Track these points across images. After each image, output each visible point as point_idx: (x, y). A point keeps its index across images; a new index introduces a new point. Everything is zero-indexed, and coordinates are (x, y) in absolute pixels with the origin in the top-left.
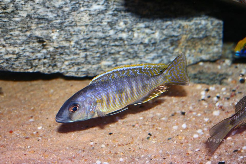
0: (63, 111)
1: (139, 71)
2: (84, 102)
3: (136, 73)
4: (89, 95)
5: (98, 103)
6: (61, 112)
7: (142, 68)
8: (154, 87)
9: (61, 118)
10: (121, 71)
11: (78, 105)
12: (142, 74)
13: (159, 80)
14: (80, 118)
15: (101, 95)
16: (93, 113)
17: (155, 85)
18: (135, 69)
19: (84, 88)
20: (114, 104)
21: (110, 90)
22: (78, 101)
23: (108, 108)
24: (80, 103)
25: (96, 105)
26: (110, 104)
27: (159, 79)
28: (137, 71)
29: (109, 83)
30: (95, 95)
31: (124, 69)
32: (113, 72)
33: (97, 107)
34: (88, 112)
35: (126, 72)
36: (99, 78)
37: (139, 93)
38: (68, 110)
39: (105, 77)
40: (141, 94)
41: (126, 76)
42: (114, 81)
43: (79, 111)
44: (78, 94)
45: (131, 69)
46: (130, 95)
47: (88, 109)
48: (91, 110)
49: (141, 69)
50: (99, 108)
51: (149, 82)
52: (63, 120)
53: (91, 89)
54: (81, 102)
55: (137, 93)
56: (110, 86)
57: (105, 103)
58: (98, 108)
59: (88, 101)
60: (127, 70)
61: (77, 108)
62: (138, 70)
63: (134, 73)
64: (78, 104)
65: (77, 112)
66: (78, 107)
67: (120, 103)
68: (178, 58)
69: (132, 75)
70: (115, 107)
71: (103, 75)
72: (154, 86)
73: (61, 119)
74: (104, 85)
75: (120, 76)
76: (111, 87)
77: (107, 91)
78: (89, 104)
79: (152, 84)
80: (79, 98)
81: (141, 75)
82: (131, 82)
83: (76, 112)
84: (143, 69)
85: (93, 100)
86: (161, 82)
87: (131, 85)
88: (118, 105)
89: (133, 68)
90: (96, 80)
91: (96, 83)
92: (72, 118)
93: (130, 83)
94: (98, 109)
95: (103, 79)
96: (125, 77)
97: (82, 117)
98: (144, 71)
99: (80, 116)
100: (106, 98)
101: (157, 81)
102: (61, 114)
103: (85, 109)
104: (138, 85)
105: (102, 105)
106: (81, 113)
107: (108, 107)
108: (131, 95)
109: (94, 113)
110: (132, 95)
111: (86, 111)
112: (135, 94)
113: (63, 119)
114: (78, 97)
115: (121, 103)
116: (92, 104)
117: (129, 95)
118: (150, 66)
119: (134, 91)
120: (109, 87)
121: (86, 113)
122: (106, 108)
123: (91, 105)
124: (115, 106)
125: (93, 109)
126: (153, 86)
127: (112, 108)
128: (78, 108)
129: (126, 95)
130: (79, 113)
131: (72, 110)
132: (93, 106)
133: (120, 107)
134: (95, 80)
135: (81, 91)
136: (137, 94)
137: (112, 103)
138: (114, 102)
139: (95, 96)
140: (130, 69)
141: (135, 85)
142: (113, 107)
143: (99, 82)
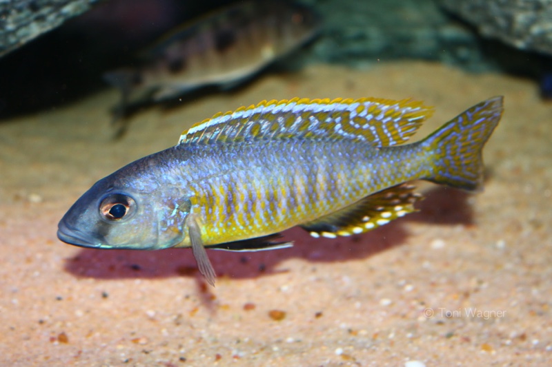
0: (82, 211)
1: (341, 122)
2: (149, 194)
3: (333, 130)
4: (170, 178)
5: (197, 206)
6: (75, 213)
7: (349, 112)
8: (386, 184)
9: (74, 229)
10: (280, 113)
11: (131, 202)
12: (352, 136)
13: (405, 166)
14: (133, 242)
15: (210, 184)
16: (175, 235)
17: (389, 179)
18: (328, 114)
19: (161, 153)
20: (250, 218)
21: (242, 173)
22: (134, 191)
23: (228, 227)
24: (137, 196)
25: (188, 211)
26: (234, 215)
27: (404, 162)
28: (334, 123)
29: (241, 149)
30: (190, 180)
31: (290, 111)
32: (257, 114)
33: (191, 218)
34: (160, 226)
35: (299, 120)
36: (210, 127)
37: (333, 196)
38: (96, 210)
39: (230, 128)
40: (340, 198)
41: (300, 134)
42: (260, 146)
43: (133, 221)
44: (138, 167)
45: (314, 114)
46: (303, 199)
47: (160, 217)
48: (169, 224)
49: (348, 118)
50: (198, 221)
51: (370, 165)
52: (76, 238)
53: (181, 160)
54: (142, 192)
55: (328, 194)
56: (243, 159)
57: (218, 211)
58: (194, 220)
59: (163, 195)
60: (301, 113)
61: (125, 209)
62: (338, 120)
63: (326, 129)
64: (132, 198)
65: (122, 223)
66: (130, 207)
67: (268, 217)
68: (478, 109)
69: (319, 136)
70: (250, 227)
71: (223, 119)
72: (385, 180)
73: (70, 233)
74: (224, 153)
75: (279, 132)
76: (245, 164)
77: (230, 174)
78: (166, 204)
79: (381, 175)
80: (138, 181)
81: (349, 140)
82: (312, 158)
83: (120, 220)
84: (352, 115)
85: (182, 195)
86: (409, 172)
87: (312, 166)
88: (260, 222)
89: (320, 110)
90: (199, 133)
91: (202, 143)
92: (106, 238)
93: (309, 162)
94: (192, 225)
95: (224, 133)
96: (296, 140)
97: (139, 240)
98: (357, 126)
99: (132, 236)
100: (225, 194)
101: (398, 167)
102: (75, 220)
103: (151, 216)
104: (333, 170)
105: (209, 215)
106: (136, 225)
107: (229, 223)
108: (307, 199)
109: (180, 233)
110: (310, 197)
111: (153, 224)
112: (321, 195)
113: (78, 234)
114: (136, 175)
115: (272, 218)
116: (177, 206)
117: (299, 199)
118: (377, 108)
119: (318, 186)
120: (240, 162)
121: (152, 230)
122: (221, 225)
123: (174, 208)
124: (252, 224)
125: (176, 222)
126: (382, 181)
127: (241, 227)
128: (127, 209)
129: (289, 195)
130: (129, 225)
131: (108, 212)
132: (178, 213)
133: (265, 229)
134: (198, 131)
135: (150, 158)
136: (326, 197)
137: (242, 212)
138: (247, 212)
139: (189, 183)
140: (311, 113)
141: (324, 169)
142: (245, 226)
143: (211, 142)
